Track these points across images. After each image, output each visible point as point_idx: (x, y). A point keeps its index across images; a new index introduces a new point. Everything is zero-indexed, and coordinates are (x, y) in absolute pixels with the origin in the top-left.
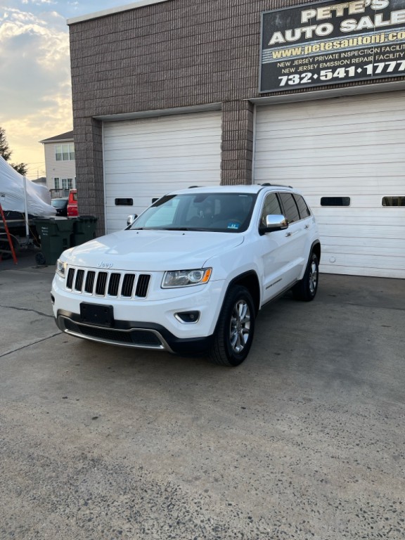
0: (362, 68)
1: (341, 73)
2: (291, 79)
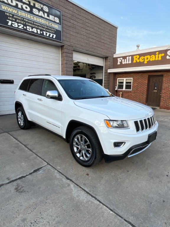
1: (35, 30)
2: (13, 24)
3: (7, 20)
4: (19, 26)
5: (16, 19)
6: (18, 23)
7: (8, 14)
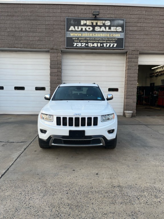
0: (102, 44)
1: (95, 45)
2: (78, 44)
3: (74, 43)
4: (82, 45)
5: (80, 40)
6: (81, 43)
7: (74, 39)
